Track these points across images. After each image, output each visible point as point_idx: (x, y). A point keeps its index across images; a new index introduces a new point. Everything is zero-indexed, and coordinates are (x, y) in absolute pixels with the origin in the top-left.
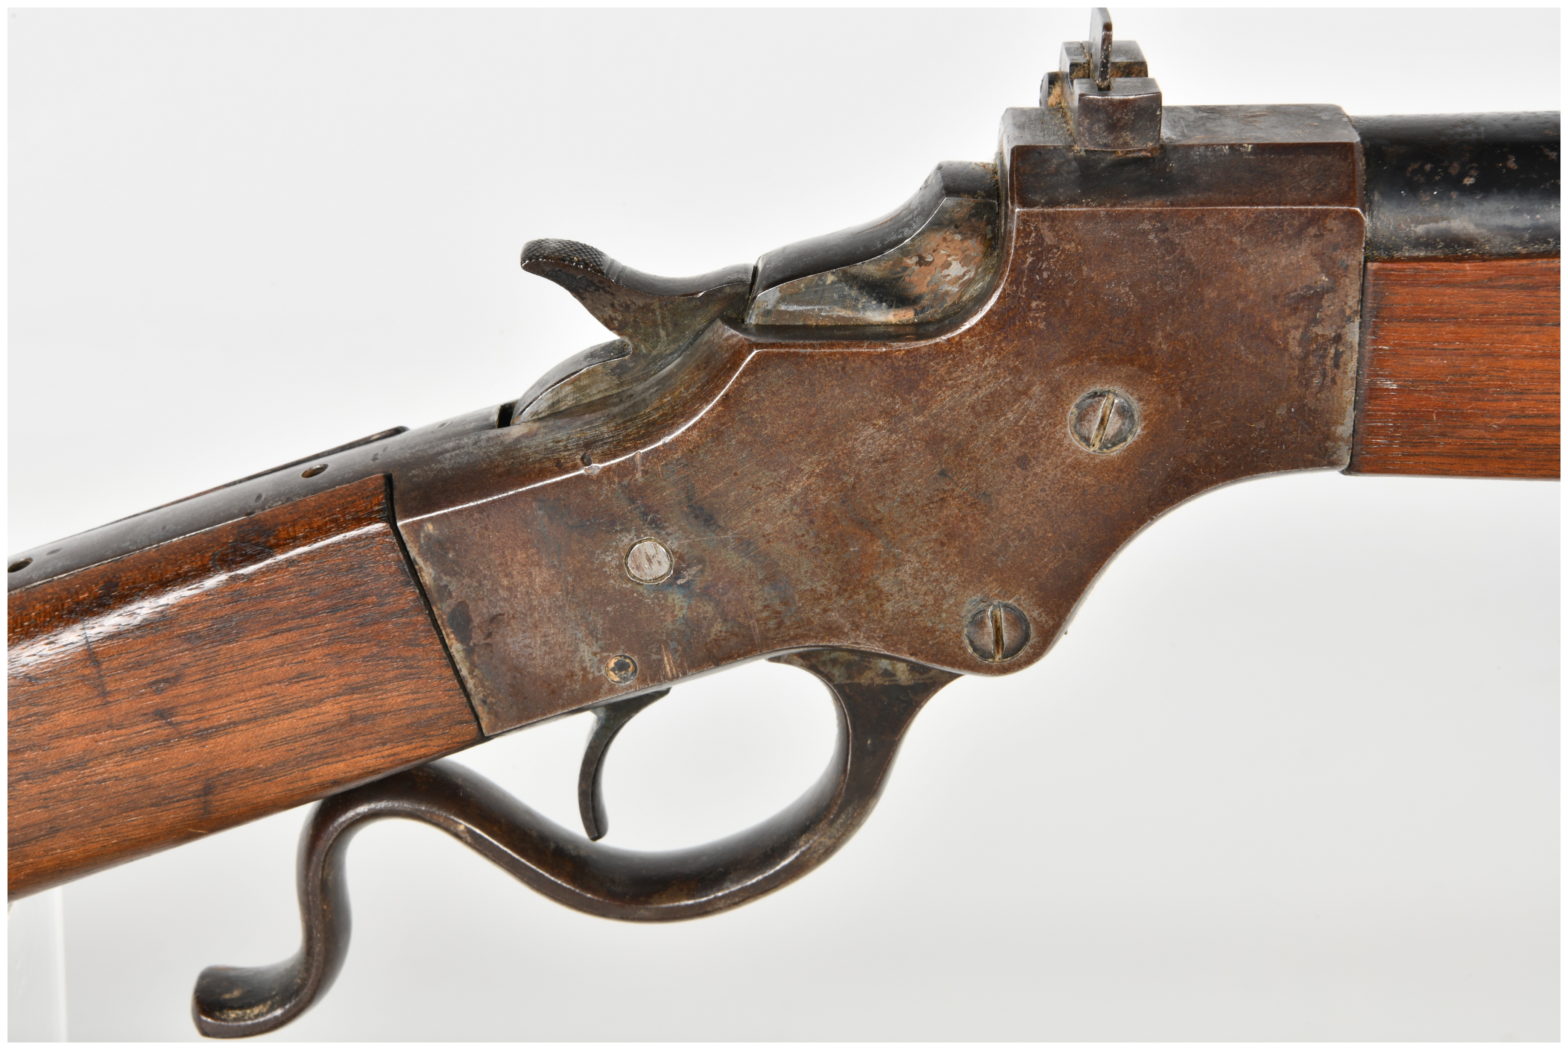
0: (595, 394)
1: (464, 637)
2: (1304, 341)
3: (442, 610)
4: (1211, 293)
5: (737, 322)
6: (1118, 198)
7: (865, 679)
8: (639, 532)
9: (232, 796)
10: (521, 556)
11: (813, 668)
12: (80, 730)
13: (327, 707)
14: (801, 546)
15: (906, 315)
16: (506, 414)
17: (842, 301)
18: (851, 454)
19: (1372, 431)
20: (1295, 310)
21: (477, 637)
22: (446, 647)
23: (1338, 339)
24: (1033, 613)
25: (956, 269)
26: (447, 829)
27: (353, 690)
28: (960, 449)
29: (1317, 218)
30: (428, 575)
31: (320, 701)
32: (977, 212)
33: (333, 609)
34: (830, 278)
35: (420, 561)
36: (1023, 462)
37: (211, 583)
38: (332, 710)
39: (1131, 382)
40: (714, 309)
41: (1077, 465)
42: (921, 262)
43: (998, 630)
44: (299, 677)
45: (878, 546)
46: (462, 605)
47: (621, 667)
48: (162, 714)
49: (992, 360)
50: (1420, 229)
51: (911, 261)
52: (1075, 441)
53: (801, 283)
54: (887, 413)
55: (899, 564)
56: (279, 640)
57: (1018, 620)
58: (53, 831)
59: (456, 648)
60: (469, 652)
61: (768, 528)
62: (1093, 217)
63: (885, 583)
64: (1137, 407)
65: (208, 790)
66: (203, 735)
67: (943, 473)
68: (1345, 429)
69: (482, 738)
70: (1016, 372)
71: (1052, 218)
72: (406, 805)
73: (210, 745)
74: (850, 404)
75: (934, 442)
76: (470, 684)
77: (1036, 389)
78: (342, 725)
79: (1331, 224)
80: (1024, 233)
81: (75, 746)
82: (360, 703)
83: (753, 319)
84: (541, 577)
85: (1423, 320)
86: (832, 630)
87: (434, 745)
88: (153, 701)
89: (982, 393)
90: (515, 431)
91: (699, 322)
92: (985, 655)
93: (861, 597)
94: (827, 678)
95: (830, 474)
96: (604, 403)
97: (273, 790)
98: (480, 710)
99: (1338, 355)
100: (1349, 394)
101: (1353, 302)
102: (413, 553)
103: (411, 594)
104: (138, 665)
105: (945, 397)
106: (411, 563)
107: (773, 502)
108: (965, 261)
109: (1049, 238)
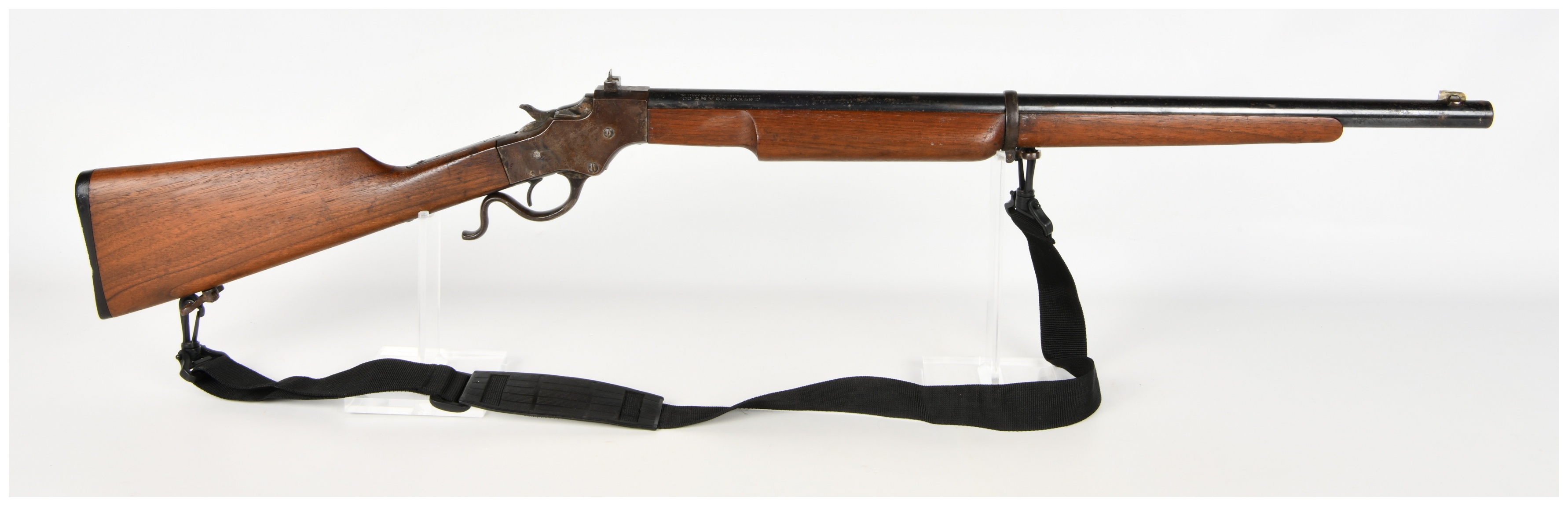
0: (530, 128)
1: (507, 167)
2: (639, 121)
3: (504, 162)
4: (624, 113)
5: (553, 117)
6: (609, 98)
7: (573, 178)
8: (535, 150)
9: (469, 194)
10: (516, 153)
11: (565, 175)
12: (446, 181)
13: (485, 178)
14: (561, 153)
15: (579, 116)
16: (516, 132)
17: (569, 114)
18: (569, 138)
19: (650, 136)
20: (637, 116)
21: (509, 167)
22: (504, 169)
23: (644, 121)
24: (599, 165)
25: (587, 109)
26: (504, 203)
27: (489, 175)
28: (586, 137)
29: (640, 102)
30: (502, 157)
31: (484, 177)
32: (590, 100)
33: (487, 161)
34: (567, 110)
35: (501, 154)
36: (596, 139)
37: (468, 157)
38: (486, 179)
39: (613, 127)
40: (550, 115)
41: (605, 140)
42: (581, 107)
43: (593, 168)
44: (481, 173)
45: (574, 153)
46: (507, 161)
47: (532, 173)
48: (459, 178)
49: (591, 123)
50: (656, 104)
51: (580, 107)
52: (604, 136)
53: (562, 111)
54: (574, 131)
55: (577, 156)
56: (478, 166)
57: (597, 168)
58: (441, 198)
59: (506, 169)
60: (508, 169)
61: (556, 150)
62: (606, 100)
63: (575, 159)
64: (614, 131)
65: (465, 192)
66: (465, 182)
67: (584, 141)
68: (646, 135)
69: (509, 186)
70: (594, 125)
71: (599, 100)
72: (498, 198)
73: (466, 184)
74: (569, 129)
75: (582, 136)
76: (508, 175)
77: (598, 128)
78: (487, 181)
79: (642, 103)
80: (595, 103)
81: (445, 183)
82: (490, 178)
83: (555, 116)
84: (520, 157)
85: (656, 118)
86: (566, 167)
87: (500, 186)
88: (457, 176)
89: (589, 128)
90: (517, 134)
91: (547, 117)
92: (591, 172)
93: (571, 161)
94: (567, 177)
95: (566, 141)
96: (531, 130)
97: (475, 193)
98: (509, 179)
99: (644, 123)
100: (646, 130)
101: (646, 115)
102: (500, 153)
103: (499, 159)
104: (455, 170)
105: (584, 129)
106: (499, 154)
107: (557, 145)
108: (588, 108)
109: (599, 104)
